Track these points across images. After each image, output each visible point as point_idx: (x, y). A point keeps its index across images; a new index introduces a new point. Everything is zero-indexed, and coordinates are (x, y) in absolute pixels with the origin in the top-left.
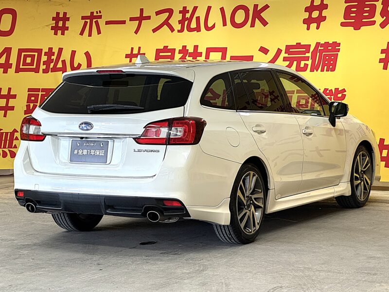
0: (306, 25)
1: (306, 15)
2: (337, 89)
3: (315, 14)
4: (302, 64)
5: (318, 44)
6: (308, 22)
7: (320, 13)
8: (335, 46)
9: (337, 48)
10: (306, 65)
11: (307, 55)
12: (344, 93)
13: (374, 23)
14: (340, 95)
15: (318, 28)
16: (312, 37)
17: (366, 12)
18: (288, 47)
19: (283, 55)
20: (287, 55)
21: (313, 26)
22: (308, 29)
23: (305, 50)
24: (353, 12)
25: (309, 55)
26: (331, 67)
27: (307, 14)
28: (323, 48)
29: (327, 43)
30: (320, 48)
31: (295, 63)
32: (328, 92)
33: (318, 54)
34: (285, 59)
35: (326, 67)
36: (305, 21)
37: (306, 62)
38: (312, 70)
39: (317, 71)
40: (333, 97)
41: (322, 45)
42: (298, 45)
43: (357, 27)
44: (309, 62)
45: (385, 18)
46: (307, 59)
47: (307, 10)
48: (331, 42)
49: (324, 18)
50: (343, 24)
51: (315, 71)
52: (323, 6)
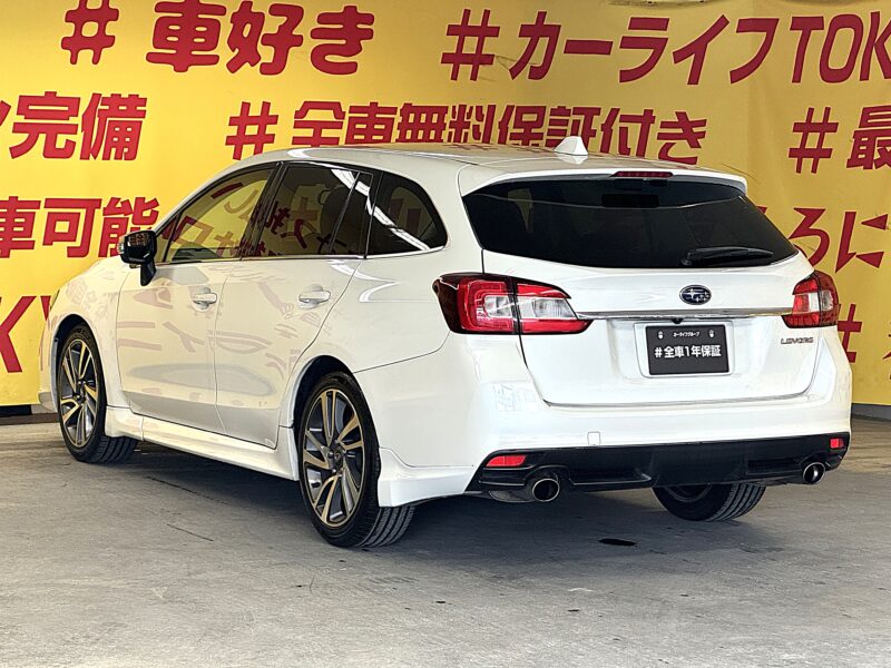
0: (68, 53)
1: (69, 30)
2: (140, 200)
3: (90, 29)
4: (61, 141)
5: (96, 97)
6: (73, 45)
7: (102, 29)
8: (136, 104)
9: (139, 108)
10: (71, 145)
11: (73, 120)
12: (156, 209)
13: (214, 60)
14: (147, 213)
15: (96, 60)
16: (83, 81)
17: (200, 35)
18: (25, 102)
19: (13, 117)
20: (21, 119)
21: (86, 55)
22: (74, 61)
23: (66, 108)
24: (173, 33)
25: (77, 120)
26: (126, 150)
27: (72, 26)
28: (107, 107)
29: (116, 97)
30: (100, 107)
31: (42, 138)
32: (119, 205)
33: (97, 120)
34: (18, 128)
35: (114, 150)
36: (66, 43)
37: (71, 137)
38: (84, 156)
39: (95, 158)
40: (130, 217)
41: (106, 101)
42: (50, 97)
43: (181, 67)
44: (78, 138)
45: (237, 51)
46: (73, 129)
47: (70, 16)
48: (125, 95)
49: (110, 41)
50: (151, 58)
51: (91, 157)
52: (107, 14)
